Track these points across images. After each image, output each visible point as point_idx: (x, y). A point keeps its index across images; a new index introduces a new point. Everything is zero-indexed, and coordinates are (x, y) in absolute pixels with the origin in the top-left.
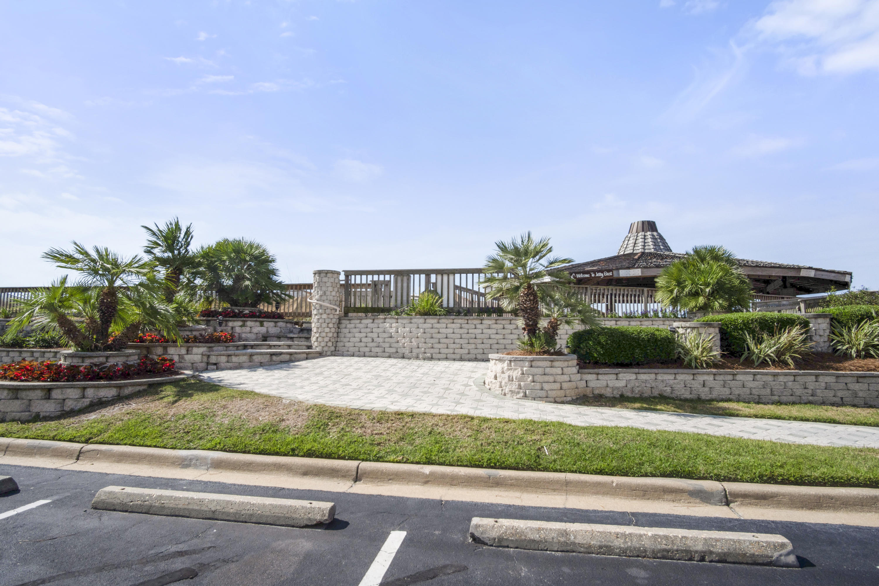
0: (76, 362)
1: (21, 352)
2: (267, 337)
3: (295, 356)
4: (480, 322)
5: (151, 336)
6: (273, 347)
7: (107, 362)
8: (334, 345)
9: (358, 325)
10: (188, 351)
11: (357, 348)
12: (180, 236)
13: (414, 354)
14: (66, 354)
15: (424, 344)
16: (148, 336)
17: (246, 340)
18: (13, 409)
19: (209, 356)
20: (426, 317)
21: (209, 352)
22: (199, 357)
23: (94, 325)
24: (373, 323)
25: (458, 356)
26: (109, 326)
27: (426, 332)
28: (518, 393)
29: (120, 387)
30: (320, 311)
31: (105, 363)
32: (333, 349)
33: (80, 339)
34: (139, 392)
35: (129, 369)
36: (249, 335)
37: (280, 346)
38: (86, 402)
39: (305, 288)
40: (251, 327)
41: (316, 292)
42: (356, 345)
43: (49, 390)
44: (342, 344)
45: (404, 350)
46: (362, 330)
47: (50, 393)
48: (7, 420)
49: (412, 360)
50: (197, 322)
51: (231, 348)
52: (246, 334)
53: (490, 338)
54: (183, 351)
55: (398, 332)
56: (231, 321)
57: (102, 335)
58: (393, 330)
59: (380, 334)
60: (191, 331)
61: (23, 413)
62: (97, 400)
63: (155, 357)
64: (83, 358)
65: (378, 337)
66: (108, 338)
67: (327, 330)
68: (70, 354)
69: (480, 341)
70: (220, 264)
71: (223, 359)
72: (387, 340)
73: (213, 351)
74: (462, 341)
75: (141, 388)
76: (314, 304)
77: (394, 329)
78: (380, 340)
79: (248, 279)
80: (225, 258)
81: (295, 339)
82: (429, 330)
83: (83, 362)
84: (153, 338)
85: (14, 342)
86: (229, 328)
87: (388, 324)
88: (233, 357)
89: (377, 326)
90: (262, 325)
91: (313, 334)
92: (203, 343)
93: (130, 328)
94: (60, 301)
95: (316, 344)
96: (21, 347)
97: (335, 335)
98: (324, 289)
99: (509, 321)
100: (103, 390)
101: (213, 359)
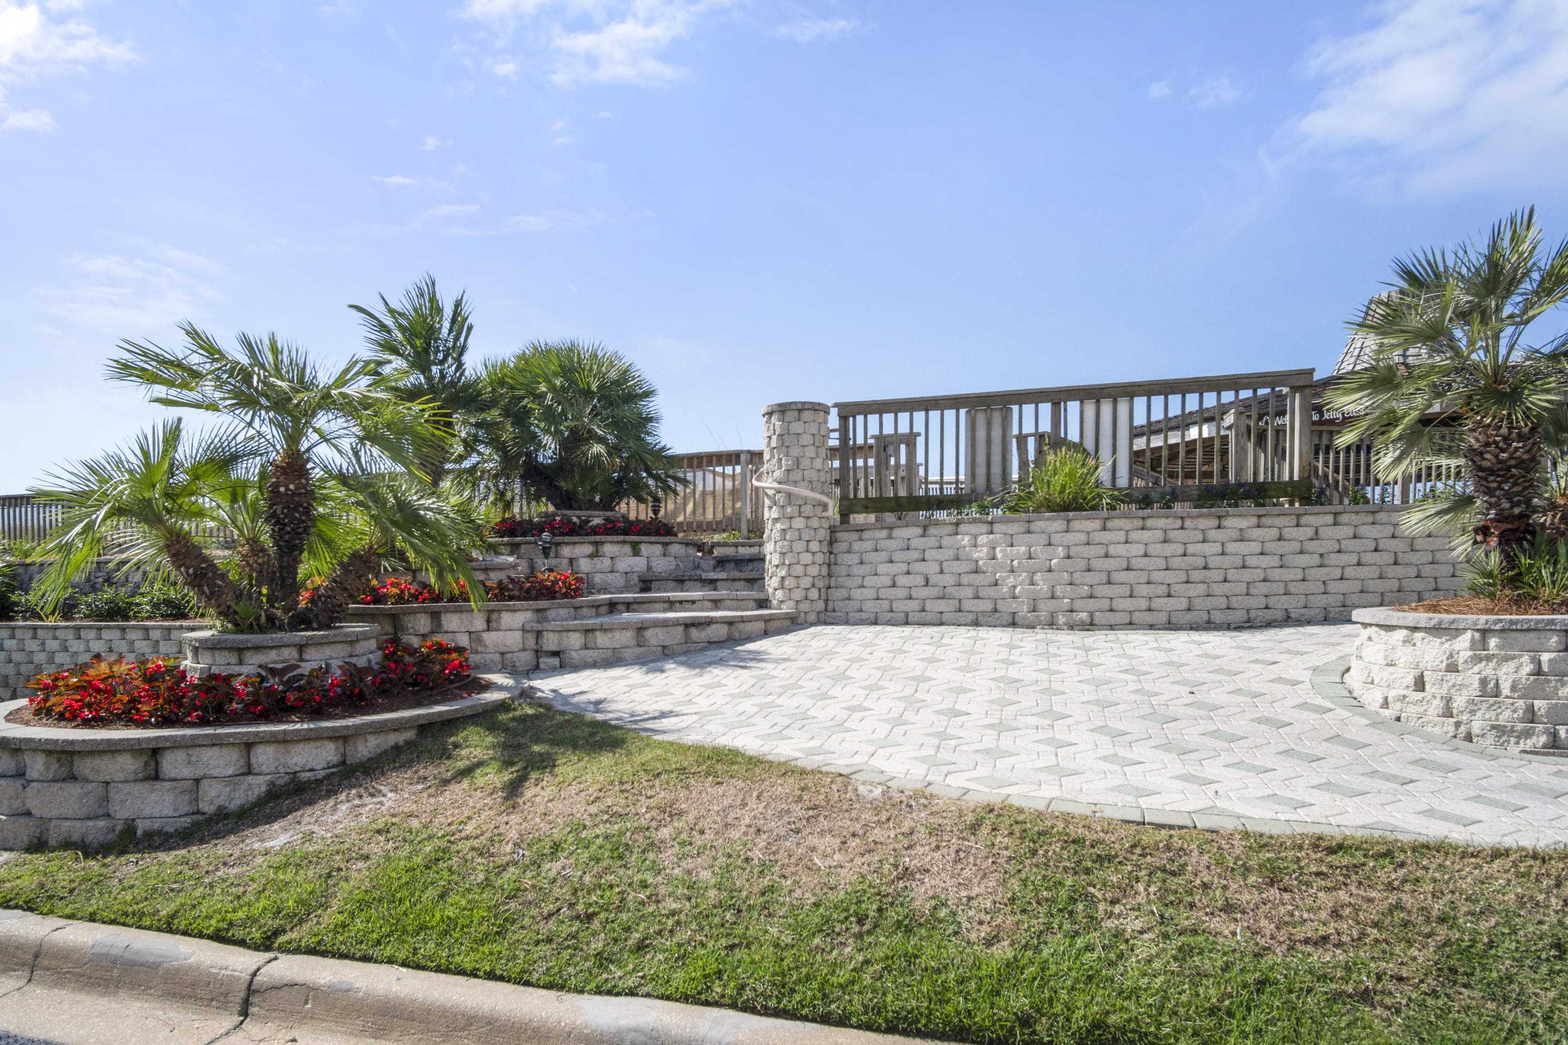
0: (222, 664)
1: (123, 629)
2: (651, 581)
3: (741, 626)
4: (1216, 522)
5: (398, 585)
6: (678, 605)
7: (301, 660)
8: (823, 597)
9: (883, 544)
10: (488, 621)
11: (886, 602)
12: (440, 328)
13: (1043, 615)
14: (196, 640)
15: (1068, 588)
16: (392, 584)
17: (604, 590)
18: (63, 811)
19: (539, 634)
20: (1071, 514)
21: (538, 622)
22: (518, 634)
23: (260, 561)
24: (923, 536)
25: (1162, 618)
26: (297, 561)
27: (1072, 554)
28: (1527, 734)
29: (343, 738)
30: (789, 509)
31: (296, 667)
32: (821, 605)
33: (229, 598)
34: (396, 747)
35: (361, 680)
36: (610, 578)
37: (693, 602)
38: (257, 786)
39: (710, 463)
40: (612, 558)
41: (775, 460)
42: (883, 593)
43: (154, 752)
44: (843, 593)
45: (1014, 606)
46: (897, 556)
47: (157, 763)
48: (52, 842)
49: (1038, 630)
50: (493, 549)
51: (585, 610)
52: (603, 576)
53: (1244, 567)
54: (479, 623)
55: (994, 558)
56: (567, 544)
57: (283, 586)
58: (981, 554)
59: (945, 565)
60: (486, 570)
61: (90, 823)
62: (287, 777)
63: (415, 642)
64: (240, 650)
65: (942, 572)
66: (298, 594)
67: (806, 558)
68: (207, 640)
69: (1217, 575)
70: (533, 402)
71: (575, 640)
72: (965, 579)
73: (546, 620)
74: (1170, 577)
75: (401, 738)
76: (770, 492)
77: (985, 549)
78: (949, 580)
79: (601, 440)
80: (543, 388)
81: (719, 584)
82: (1079, 549)
83: (241, 663)
84: (402, 591)
85: (112, 608)
86: (565, 562)
87: (967, 538)
88: (598, 633)
89: (937, 544)
90: (636, 553)
91: (769, 568)
92: (519, 599)
93: (349, 565)
94: (167, 495)
95: (780, 594)
96: (126, 618)
97: (825, 571)
98: (795, 452)
99: (1294, 518)
100: (299, 748)
101: (551, 642)
